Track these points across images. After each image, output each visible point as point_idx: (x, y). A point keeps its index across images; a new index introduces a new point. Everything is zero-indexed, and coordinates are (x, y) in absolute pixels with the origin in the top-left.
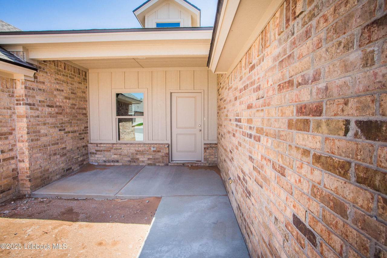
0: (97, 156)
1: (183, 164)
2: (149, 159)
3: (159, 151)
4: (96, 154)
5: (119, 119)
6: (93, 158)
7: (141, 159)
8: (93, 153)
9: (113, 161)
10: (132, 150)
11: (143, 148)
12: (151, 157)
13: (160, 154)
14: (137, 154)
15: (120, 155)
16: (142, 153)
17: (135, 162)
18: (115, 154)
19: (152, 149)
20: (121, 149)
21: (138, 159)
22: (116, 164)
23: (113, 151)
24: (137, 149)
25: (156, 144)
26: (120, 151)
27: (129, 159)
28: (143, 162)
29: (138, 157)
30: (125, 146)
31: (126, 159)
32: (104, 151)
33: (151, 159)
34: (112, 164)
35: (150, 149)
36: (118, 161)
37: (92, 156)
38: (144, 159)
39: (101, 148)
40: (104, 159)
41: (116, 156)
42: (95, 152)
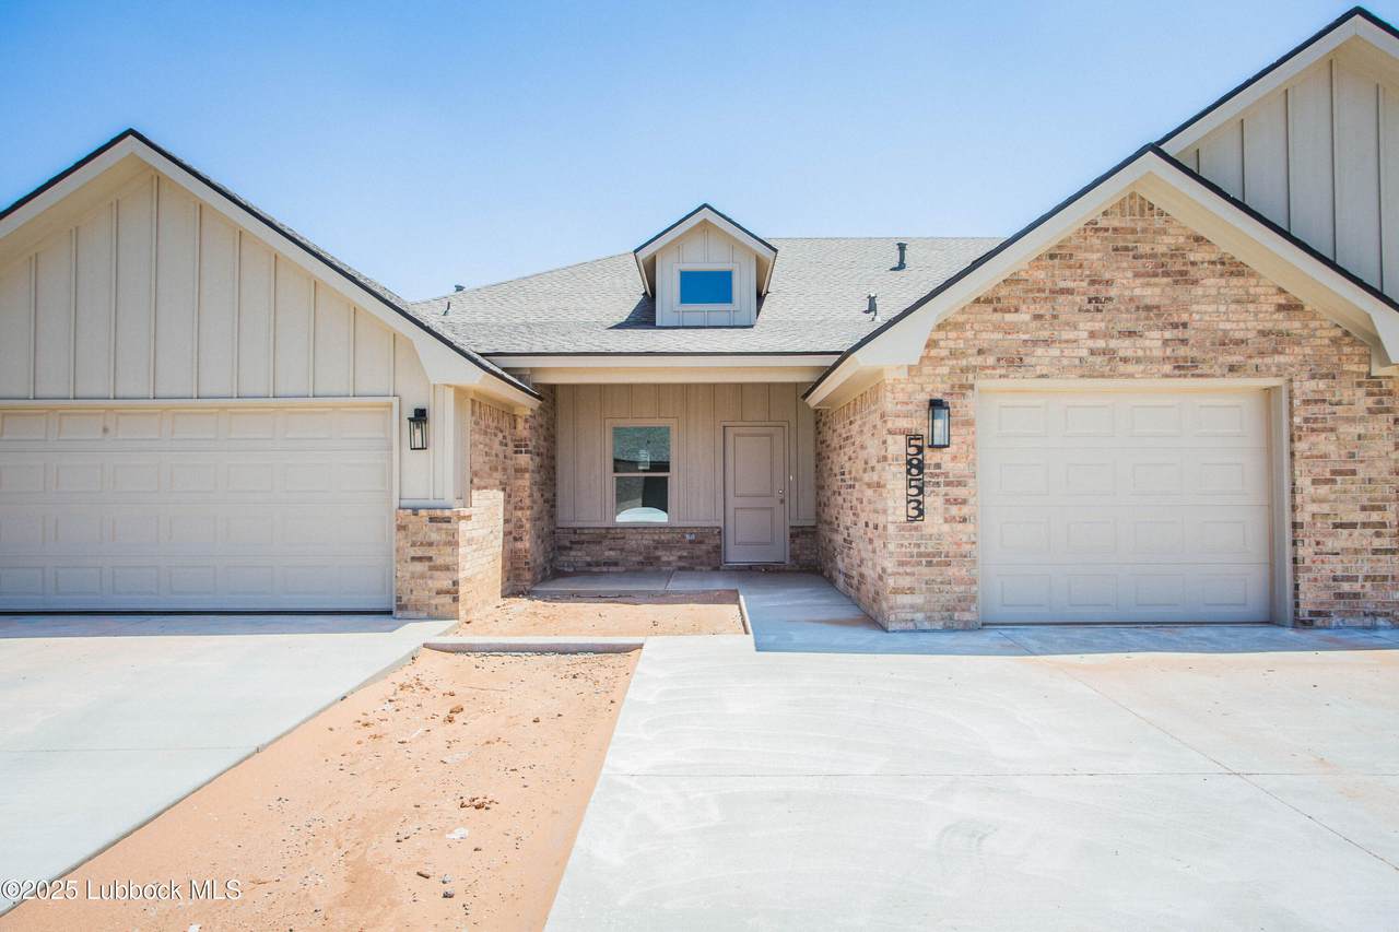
0: (573, 553)
1: (750, 567)
2: (680, 558)
3: (701, 542)
4: (571, 549)
5: (618, 478)
6: (564, 558)
7: (665, 559)
8: (565, 548)
9: (605, 564)
10: (647, 540)
11: (670, 536)
12: (685, 554)
13: (704, 547)
14: (656, 548)
15: (622, 550)
16: (667, 546)
17: (651, 564)
18: (610, 550)
19: (687, 536)
20: (623, 538)
21: (658, 558)
22: (612, 569)
23: (606, 542)
24: (656, 537)
25: (696, 528)
26: (622, 542)
27: (641, 558)
28: (669, 563)
29: (659, 553)
30: (634, 531)
31: (634, 559)
32: (588, 542)
33: (685, 557)
34: (605, 569)
35: (684, 537)
36: (616, 564)
37: (561, 555)
38: (671, 558)
39: (583, 537)
40: (588, 559)
41: (612, 553)
42: (568, 544)
